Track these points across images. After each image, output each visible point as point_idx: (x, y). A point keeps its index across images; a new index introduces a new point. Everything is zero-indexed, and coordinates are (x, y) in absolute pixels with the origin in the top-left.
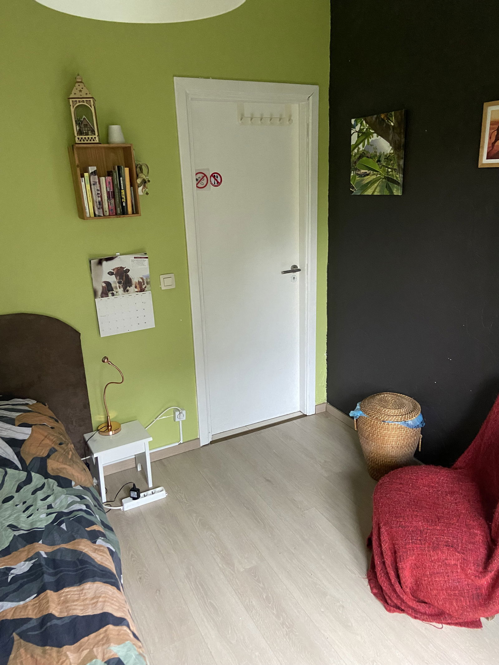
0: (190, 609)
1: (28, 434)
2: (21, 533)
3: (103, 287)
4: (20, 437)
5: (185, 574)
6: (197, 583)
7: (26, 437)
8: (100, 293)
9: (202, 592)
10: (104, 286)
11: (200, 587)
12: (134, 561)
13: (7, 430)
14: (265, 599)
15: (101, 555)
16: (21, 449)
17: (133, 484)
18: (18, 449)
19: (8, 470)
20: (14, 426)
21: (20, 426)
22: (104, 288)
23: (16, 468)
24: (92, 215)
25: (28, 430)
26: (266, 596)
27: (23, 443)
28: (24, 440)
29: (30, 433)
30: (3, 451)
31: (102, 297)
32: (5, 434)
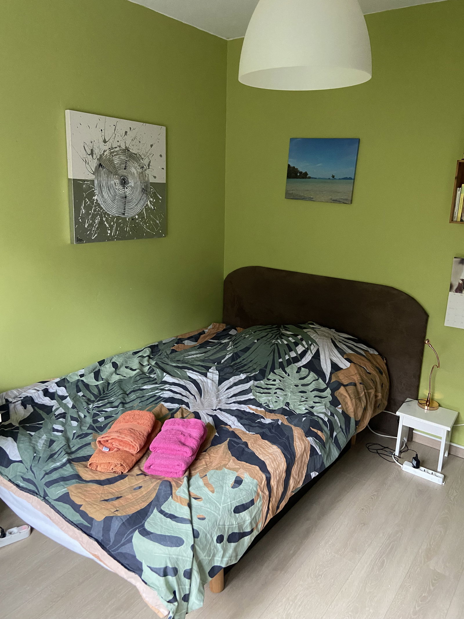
0: (367, 550)
1: (347, 367)
2: (286, 408)
3: (459, 283)
4: (341, 366)
5: (391, 532)
6: (392, 544)
7: (344, 368)
8: (455, 288)
9: (387, 551)
10: (461, 283)
11: (390, 547)
12: (372, 498)
13: (337, 358)
14: (422, 596)
15: (300, 443)
16: (336, 372)
17: (416, 453)
18: (334, 371)
19: (320, 379)
20: (342, 358)
21: (345, 359)
22: (460, 285)
23: (324, 381)
24: (459, 220)
25: (348, 364)
26: (425, 596)
27: (339, 370)
28: (342, 369)
29: (349, 367)
30: (326, 368)
31: (456, 292)
32: (334, 359)
